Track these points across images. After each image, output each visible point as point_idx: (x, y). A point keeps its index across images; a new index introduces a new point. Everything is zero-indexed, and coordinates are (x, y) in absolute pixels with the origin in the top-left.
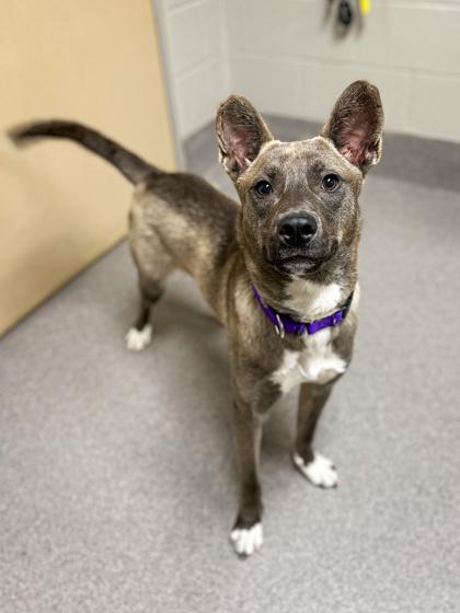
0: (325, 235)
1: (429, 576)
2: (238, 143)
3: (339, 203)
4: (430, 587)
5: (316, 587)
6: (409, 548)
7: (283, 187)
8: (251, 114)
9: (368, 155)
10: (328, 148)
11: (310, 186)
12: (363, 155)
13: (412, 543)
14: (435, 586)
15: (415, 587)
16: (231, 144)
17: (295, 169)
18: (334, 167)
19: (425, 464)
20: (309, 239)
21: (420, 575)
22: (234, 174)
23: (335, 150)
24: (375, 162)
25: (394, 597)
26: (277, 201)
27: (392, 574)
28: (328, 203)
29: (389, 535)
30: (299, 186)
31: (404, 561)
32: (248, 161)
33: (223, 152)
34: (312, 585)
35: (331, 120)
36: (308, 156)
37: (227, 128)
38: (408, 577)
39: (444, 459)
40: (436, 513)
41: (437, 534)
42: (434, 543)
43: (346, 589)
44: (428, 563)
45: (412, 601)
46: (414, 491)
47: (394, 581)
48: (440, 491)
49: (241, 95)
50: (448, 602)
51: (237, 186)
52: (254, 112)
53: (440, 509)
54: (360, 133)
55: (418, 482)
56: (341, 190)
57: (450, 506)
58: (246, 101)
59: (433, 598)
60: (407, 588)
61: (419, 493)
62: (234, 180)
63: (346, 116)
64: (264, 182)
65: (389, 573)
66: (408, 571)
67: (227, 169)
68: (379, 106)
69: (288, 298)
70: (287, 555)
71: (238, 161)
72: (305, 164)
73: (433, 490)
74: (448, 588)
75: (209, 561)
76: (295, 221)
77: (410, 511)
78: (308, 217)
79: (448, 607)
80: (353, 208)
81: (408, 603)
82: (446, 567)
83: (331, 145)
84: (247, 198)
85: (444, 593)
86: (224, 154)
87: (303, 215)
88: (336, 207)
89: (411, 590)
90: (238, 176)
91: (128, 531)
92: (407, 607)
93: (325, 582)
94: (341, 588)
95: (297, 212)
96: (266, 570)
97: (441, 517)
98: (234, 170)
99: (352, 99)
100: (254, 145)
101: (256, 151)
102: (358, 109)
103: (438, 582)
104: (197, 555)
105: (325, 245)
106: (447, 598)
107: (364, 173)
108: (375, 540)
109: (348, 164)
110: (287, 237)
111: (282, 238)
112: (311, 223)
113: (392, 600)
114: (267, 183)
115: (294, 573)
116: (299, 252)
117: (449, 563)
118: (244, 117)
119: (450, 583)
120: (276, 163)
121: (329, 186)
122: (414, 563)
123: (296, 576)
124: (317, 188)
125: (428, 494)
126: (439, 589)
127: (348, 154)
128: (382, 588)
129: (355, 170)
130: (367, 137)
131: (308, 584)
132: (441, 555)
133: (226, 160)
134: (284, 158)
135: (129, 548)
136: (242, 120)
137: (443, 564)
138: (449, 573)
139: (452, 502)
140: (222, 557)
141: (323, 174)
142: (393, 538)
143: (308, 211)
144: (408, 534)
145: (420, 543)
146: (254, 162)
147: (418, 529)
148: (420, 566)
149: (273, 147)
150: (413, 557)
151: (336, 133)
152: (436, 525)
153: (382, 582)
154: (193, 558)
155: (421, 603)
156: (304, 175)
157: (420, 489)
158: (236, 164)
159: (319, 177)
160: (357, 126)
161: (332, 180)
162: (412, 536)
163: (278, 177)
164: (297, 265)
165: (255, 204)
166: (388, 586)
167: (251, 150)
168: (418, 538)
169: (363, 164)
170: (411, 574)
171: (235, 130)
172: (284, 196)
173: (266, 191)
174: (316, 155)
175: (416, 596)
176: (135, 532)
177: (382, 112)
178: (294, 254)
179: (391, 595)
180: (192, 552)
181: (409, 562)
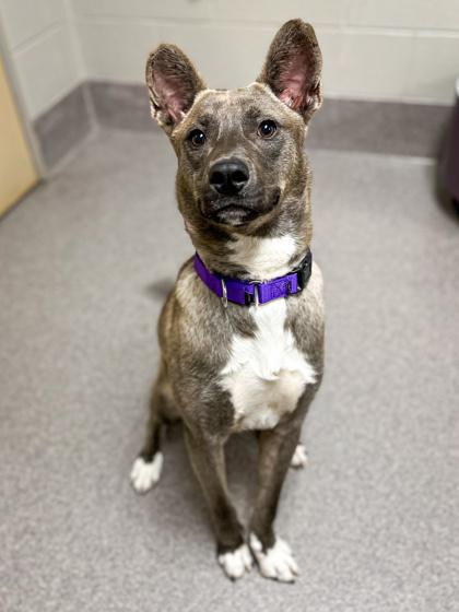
0: (261, 183)
1: (358, 568)
2: (172, 96)
3: (278, 151)
4: (360, 579)
5: (238, 604)
6: (332, 540)
7: (217, 135)
8: (182, 62)
9: (309, 99)
10: (263, 92)
11: (245, 132)
12: (304, 100)
13: (335, 535)
14: (364, 578)
15: (344, 583)
16: (164, 97)
17: (229, 116)
18: (270, 112)
19: (339, 446)
20: (242, 187)
21: (347, 569)
22: (168, 128)
23: (273, 96)
24: (317, 106)
25: (324, 599)
26: (210, 150)
27: (319, 573)
28: (266, 151)
29: (311, 531)
30: (234, 133)
31: (330, 557)
32: (182, 113)
33: (155, 105)
34: (233, 603)
35: (267, 64)
36: (243, 103)
37: (159, 80)
38: (336, 573)
39: (358, 437)
40: (357, 497)
41: (360, 519)
42: (358, 531)
43: (271, 600)
44: (355, 553)
45: (343, 599)
46: (332, 477)
47: (321, 580)
48: (358, 471)
49: (171, 43)
50: (380, 592)
51: (172, 141)
52: (186, 60)
53: (361, 492)
54: (299, 77)
55: (335, 467)
56: (279, 137)
57: (371, 487)
58: (177, 50)
59: (363, 591)
60: (336, 586)
61: (337, 478)
62: (169, 134)
63: (283, 59)
64: (197, 132)
65: (315, 572)
66: (335, 566)
67: (160, 123)
68: (315, 45)
69: (232, 252)
70: (203, 574)
71: (173, 114)
72: (240, 110)
73: (351, 472)
74: (379, 576)
75: (114, 598)
76: (225, 167)
77: (329, 500)
78: (240, 163)
79: (380, 597)
80: (295, 156)
81: (339, 602)
82: (374, 555)
83: (267, 89)
84: (182, 151)
85: (374, 583)
86: (157, 108)
87: (233, 161)
88: (275, 155)
89: (340, 586)
90: (173, 129)
91: (16, 581)
92: (338, 606)
93: (248, 597)
94: (266, 599)
95: (228, 158)
96: (181, 595)
97: (362, 500)
98: (168, 124)
99: (287, 40)
100: (189, 95)
101: (191, 101)
102: (294, 51)
103: (368, 572)
104: (100, 594)
105: (261, 194)
106: (379, 588)
107: (306, 119)
108: (296, 539)
109: (287, 109)
110: (219, 186)
111: (212, 187)
112: (242, 170)
113: (322, 602)
114: (200, 132)
115: (213, 593)
116: (232, 201)
117: (377, 549)
118: (175, 67)
119: (380, 571)
120: (210, 111)
121: (266, 133)
122: (341, 556)
123: (215, 597)
124: (253, 135)
125: (346, 477)
126: (369, 579)
127: (288, 99)
128: (309, 591)
129: (296, 116)
130: (306, 81)
131: (229, 603)
132: (368, 544)
133: (159, 114)
134: (218, 106)
135: (20, 602)
136: (174, 71)
137: (370, 551)
138: (378, 560)
139: (372, 483)
140: (129, 592)
141: (260, 120)
142: (315, 534)
143: (240, 157)
144: (330, 526)
145: (344, 532)
146: (189, 113)
147: (341, 518)
148: (346, 559)
149: (208, 95)
150: (339, 550)
151: (273, 78)
152: (358, 511)
153: (308, 584)
154: (96, 599)
155: (352, 599)
156: (239, 122)
157: (337, 473)
158: (170, 118)
159: (255, 124)
160: (295, 71)
161: (269, 126)
162: (335, 528)
163: (211, 124)
164: (232, 213)
165: (189, 157)
166: (315, 586)
167: (186, 102)
168: (342, 528)
169: (304, 109)
170: (338, 569)
171: (167, 81)
172: (217, 144)
173: (201, 142)
174: (251, 101)
175: (347, 592)
176: (24, 582)
177: (319, 51)
178: (227, 204)
179: (320, 597)
180: (94, 592)
181: (335, 556)
